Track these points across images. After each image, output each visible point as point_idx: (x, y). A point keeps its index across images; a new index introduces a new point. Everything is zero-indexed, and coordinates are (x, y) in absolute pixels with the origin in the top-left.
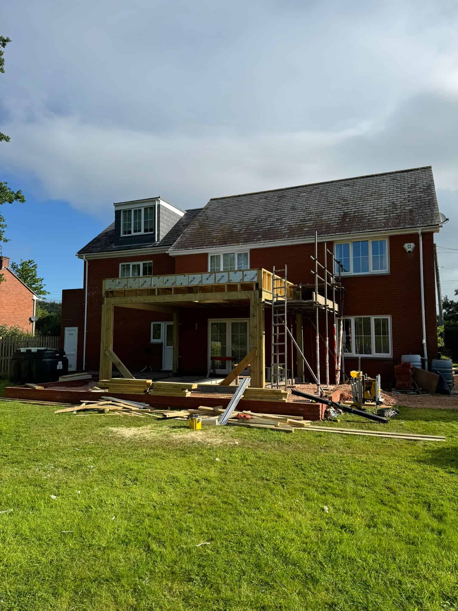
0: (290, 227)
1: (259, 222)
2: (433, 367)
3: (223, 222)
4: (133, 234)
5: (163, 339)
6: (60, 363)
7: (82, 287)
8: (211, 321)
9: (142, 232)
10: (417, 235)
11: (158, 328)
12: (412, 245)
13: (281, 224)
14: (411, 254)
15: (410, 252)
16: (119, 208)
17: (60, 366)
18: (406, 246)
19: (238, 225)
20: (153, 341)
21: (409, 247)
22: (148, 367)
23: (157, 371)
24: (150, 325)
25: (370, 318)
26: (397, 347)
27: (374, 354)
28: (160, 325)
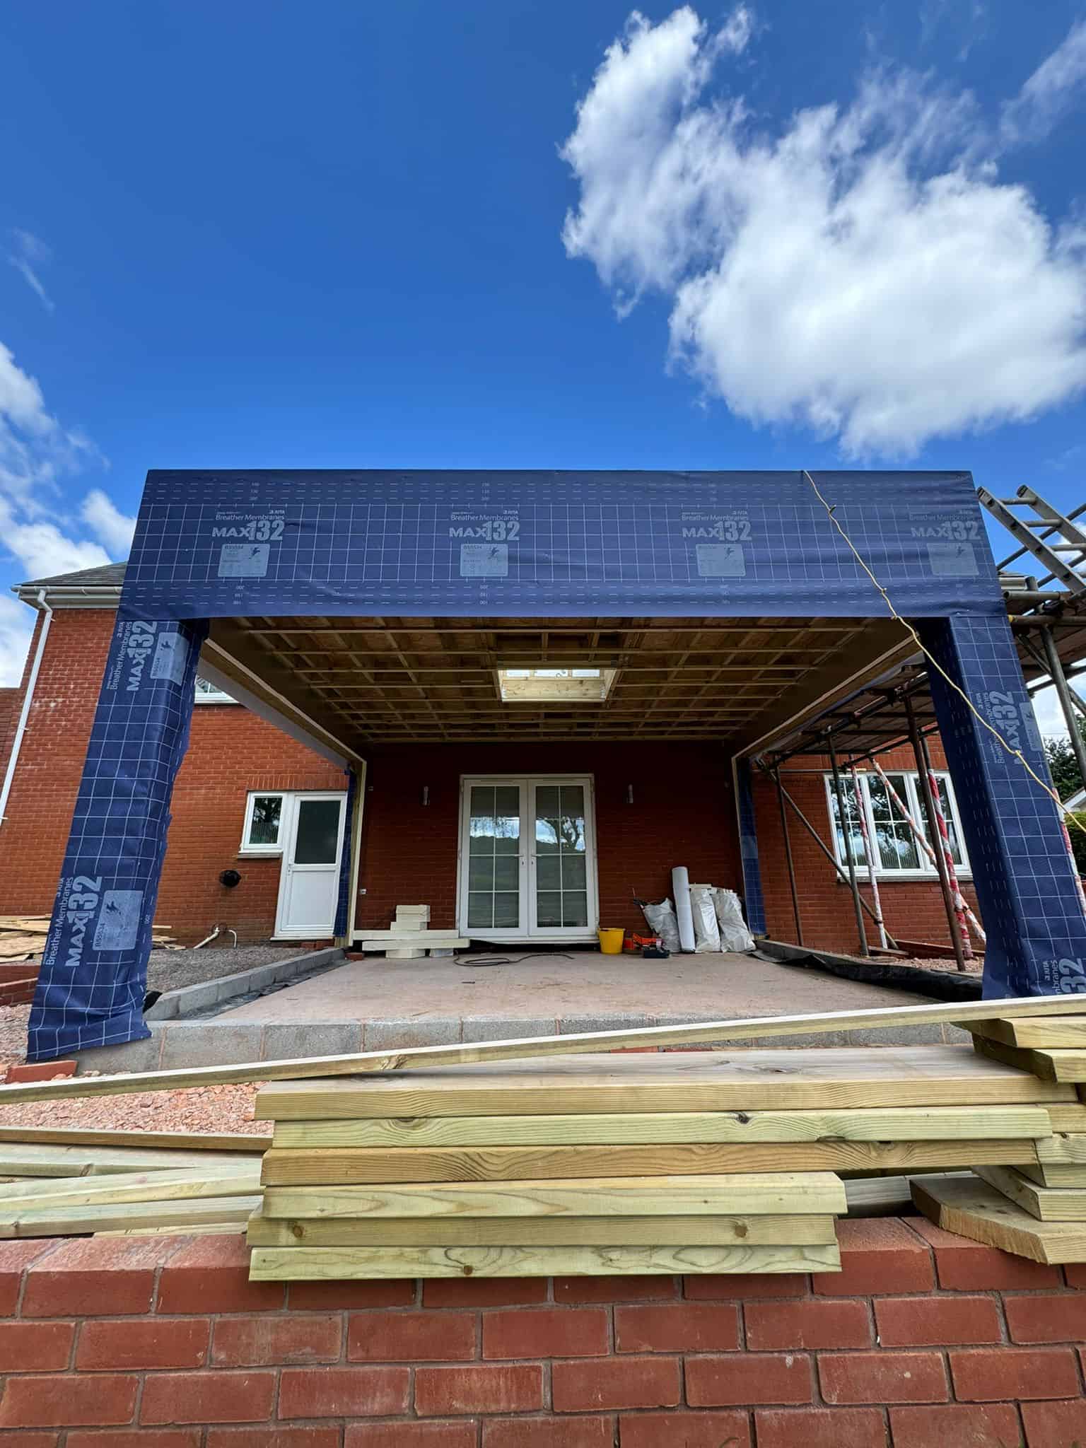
5: (286, 842)
8: (469, 782)
11: (270, 810)
20: (248, 847)
22: (224, 933)
23: (261, 944)
24: (243, 802)
25: (902, 777)
28: (280, 799)
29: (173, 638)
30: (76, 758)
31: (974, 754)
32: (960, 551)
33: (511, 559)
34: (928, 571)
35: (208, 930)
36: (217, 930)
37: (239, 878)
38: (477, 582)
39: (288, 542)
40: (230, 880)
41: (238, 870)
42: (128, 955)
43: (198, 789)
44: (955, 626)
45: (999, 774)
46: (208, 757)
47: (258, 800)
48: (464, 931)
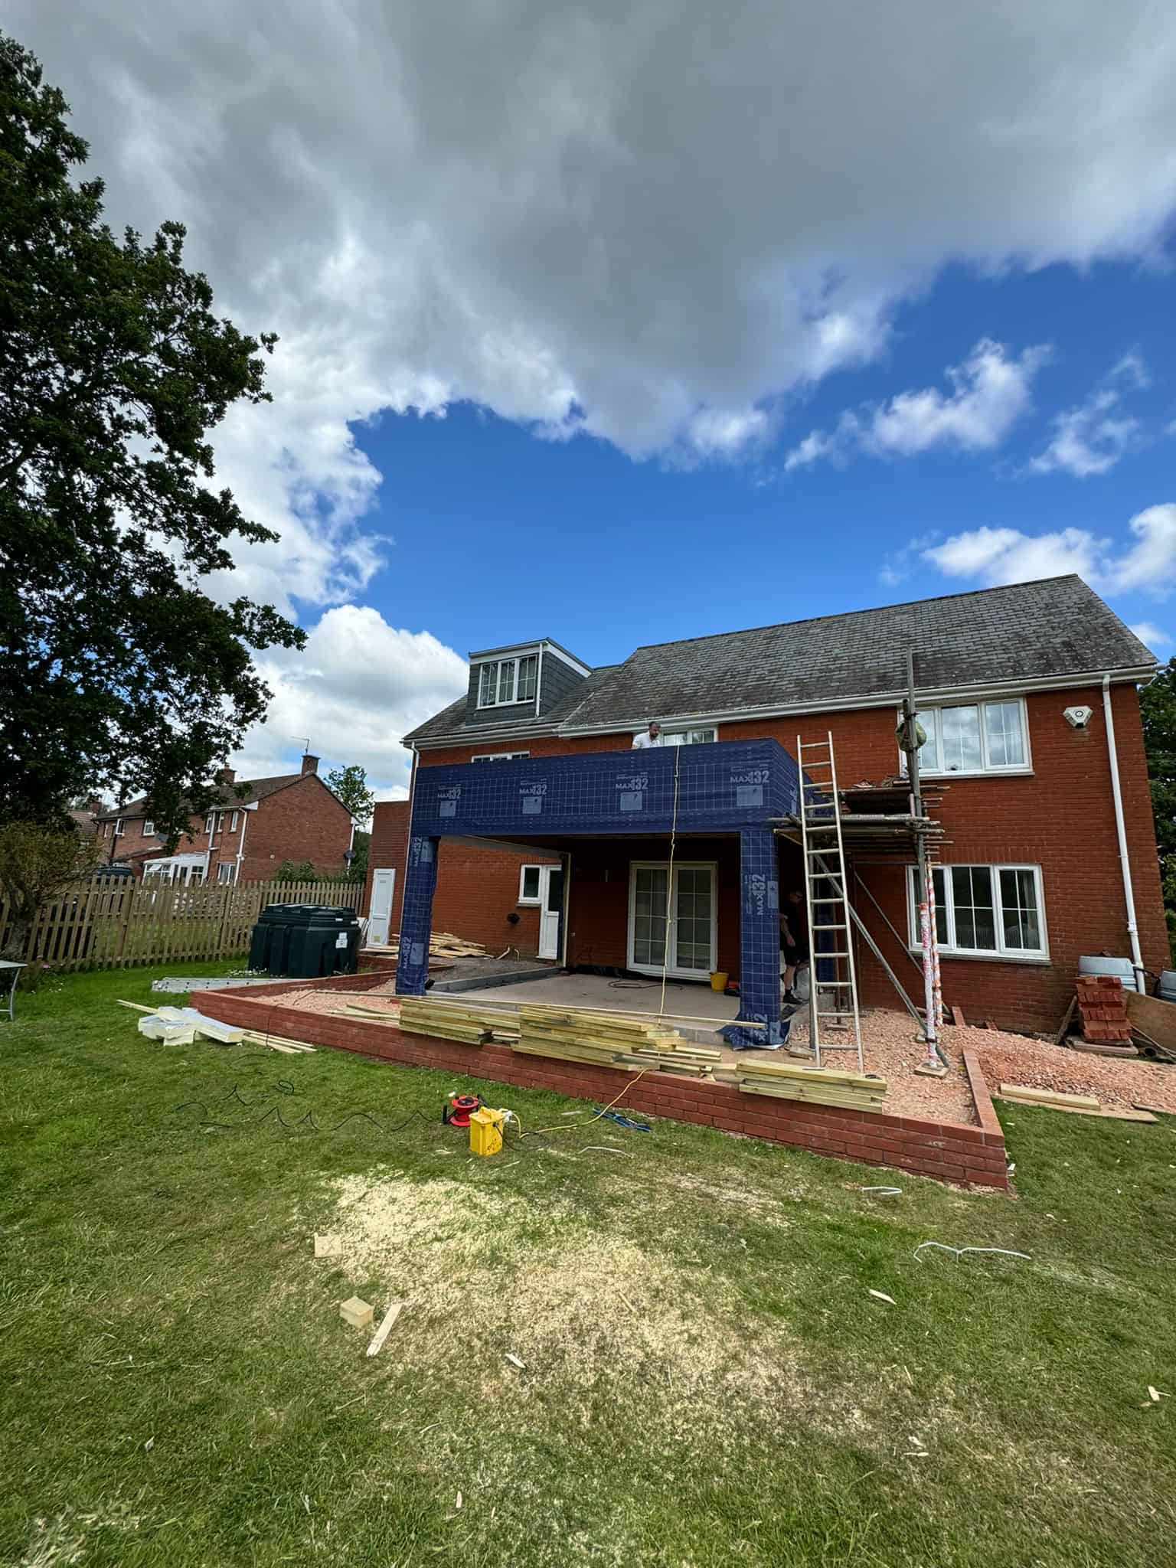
0: (799, 682)
1: (733, 676)
2: (1166, 989)
3: (662, 679)
4: (498, 704)
5: (543, 897)
6: (343, 936)
7: (407, 799)
8: (636, 866)
9: (514, 702)
10: (1098, 689)
11: (532, 877)
12: (1086, 710)
13: (781, 677)
14: (1084, 729)
15: (1080, 725)
16: (476, 662)
17: (342, 942)
18: (1071, 711)
19: (692, 683)
20: (523, 900)
21: (1079, 714)
22: (512, 950)
23: (529, 959)
24: (519, 871)
25: (988, 869)
26: (1060, 936)
27: (1002, 951)
28: (538, 870)
29: (426, 844)
31: (737, 909)
32: (755, 790)
33: (543, 804)
34: (735, 803)
35: (504, 948)
36: (509, 949)
37: (518, 918)
38: (529, 816)
39: (462, 799)
40: (514, 919)
41: (518, 914)
42: (419, 966)
44: (743, 837)
45: (747, 919)
47: (526, 869)
48: (632, 965)
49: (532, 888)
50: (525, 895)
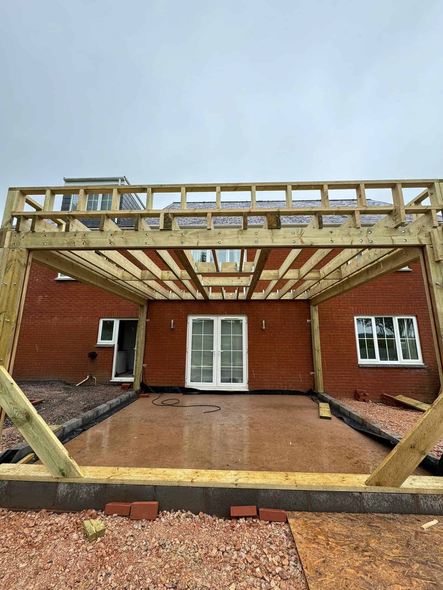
5: (114, 341)
8: (192, 318)
11: (108, 327)
20: (101, 342)
22: (91, 378)
23: (105, 384)
24: (98, 323)
25: (392, 318)
26: (428, 352)
27: (401, 361)
28: (113, 322)
30: (29, 303)
35: (84, 376)
36: (88, 377)
37: (97, 355)
40: (93, 356)
41: (96, 352)
43: (79, 317)
46: (83, 303)
47: (104, 322)
48: (189, 384)
49: (107, 335)
50: (102, 339)
